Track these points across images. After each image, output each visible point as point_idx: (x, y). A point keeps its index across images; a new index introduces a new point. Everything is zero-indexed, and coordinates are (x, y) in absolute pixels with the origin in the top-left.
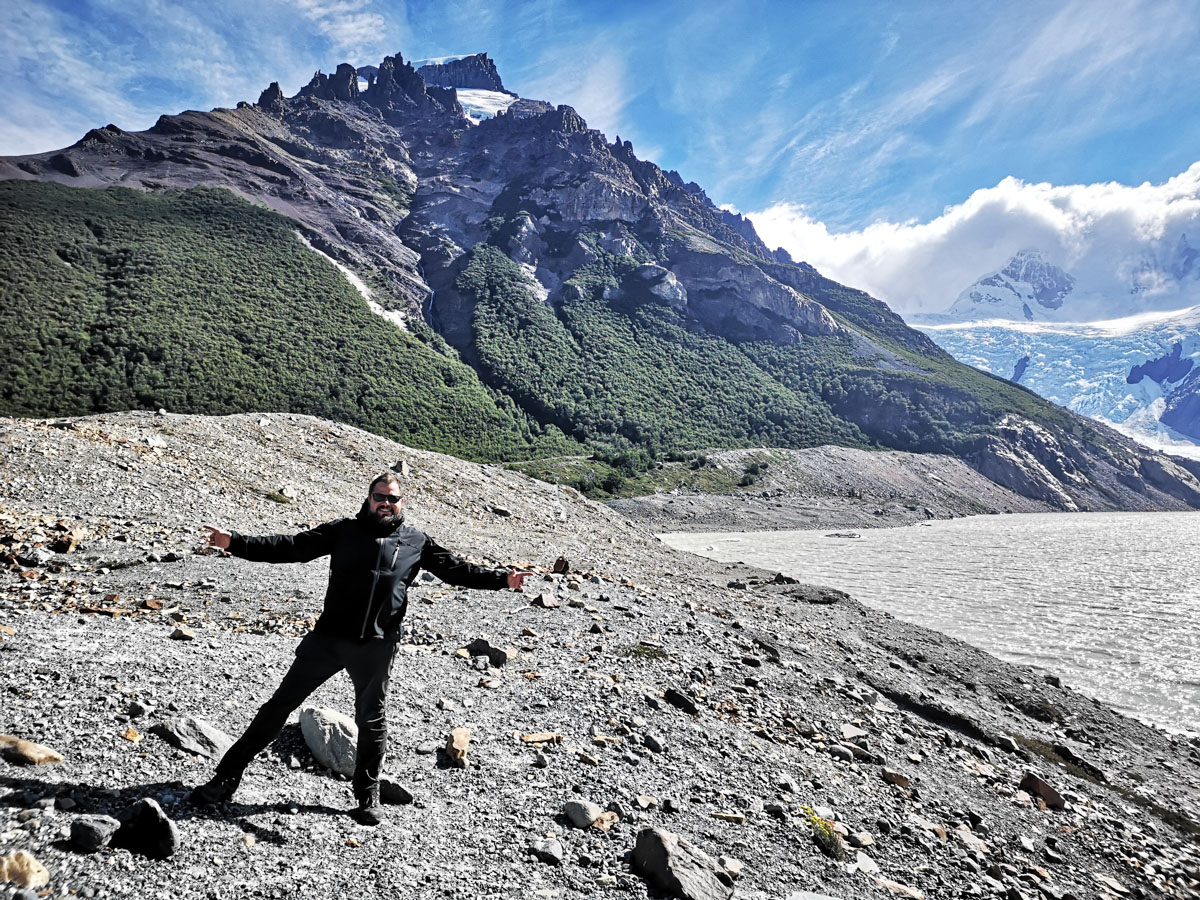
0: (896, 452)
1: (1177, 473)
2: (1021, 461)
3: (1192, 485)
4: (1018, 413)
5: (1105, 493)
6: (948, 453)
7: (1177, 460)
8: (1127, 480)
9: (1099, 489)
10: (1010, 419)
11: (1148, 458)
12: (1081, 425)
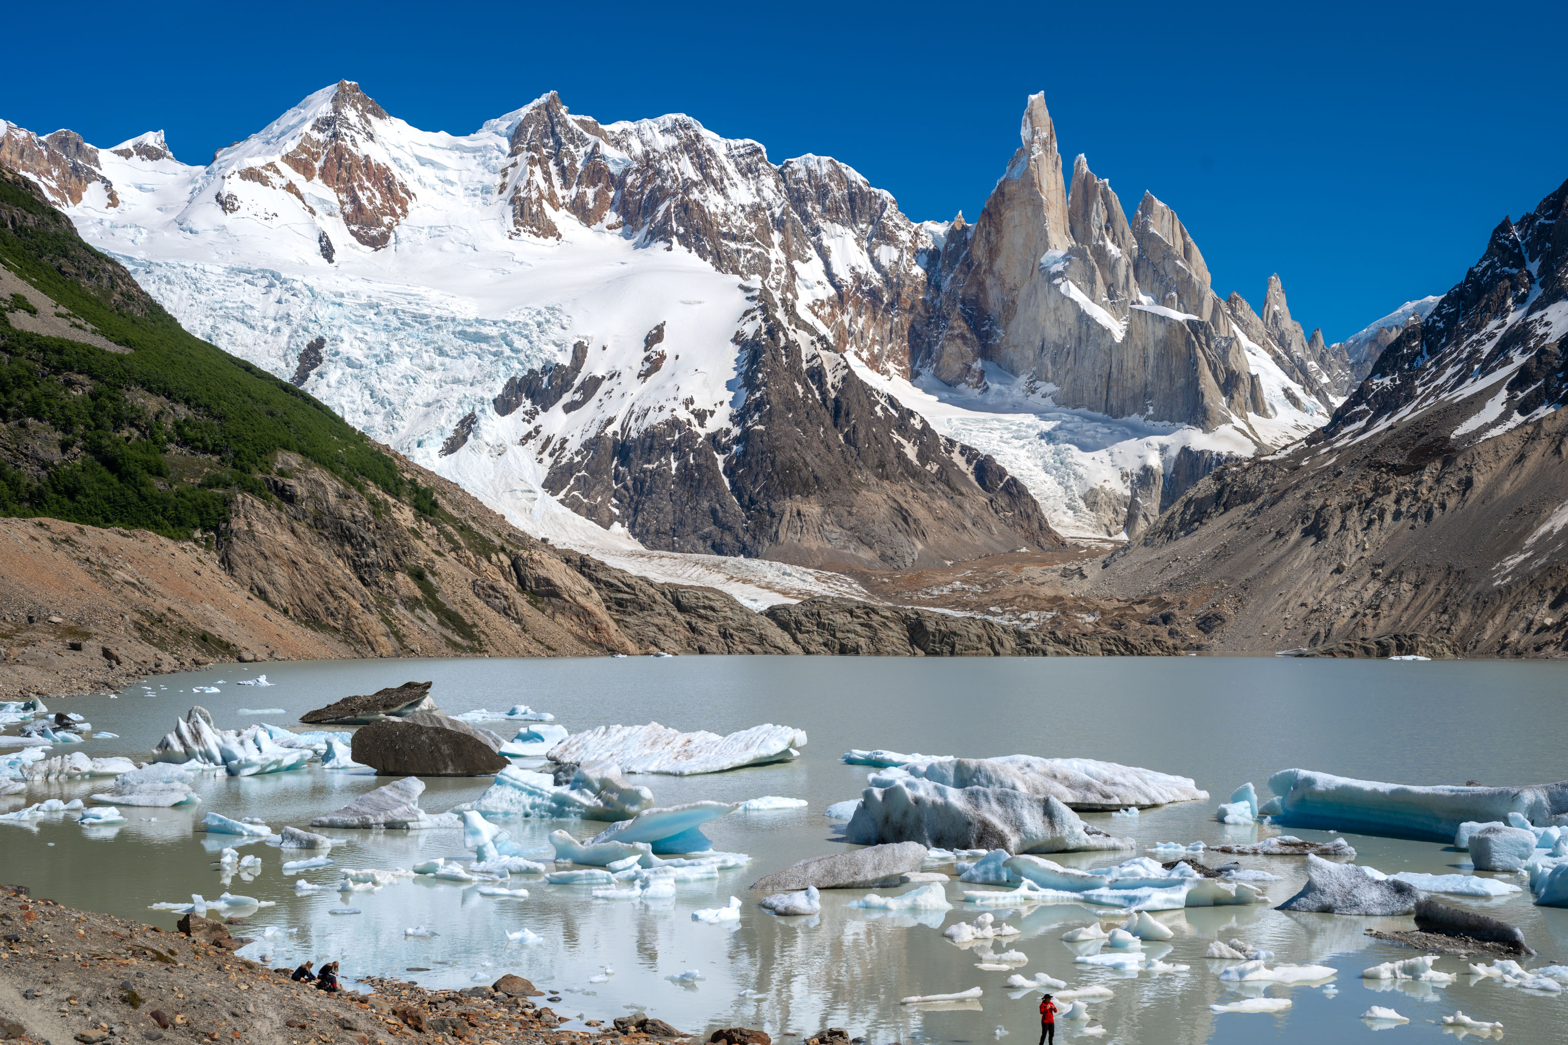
0: (44, 520)
1: (568, 583)
2: (299, 548)
3: (590, 605)
4: (302, 452)
5: (450, 618)
6: (157, 527)
7: (568, 558)
8: (488, 592)
9: (440, 609)
10: (286, 463)
11: (525, 554)
12: (413, 482)
